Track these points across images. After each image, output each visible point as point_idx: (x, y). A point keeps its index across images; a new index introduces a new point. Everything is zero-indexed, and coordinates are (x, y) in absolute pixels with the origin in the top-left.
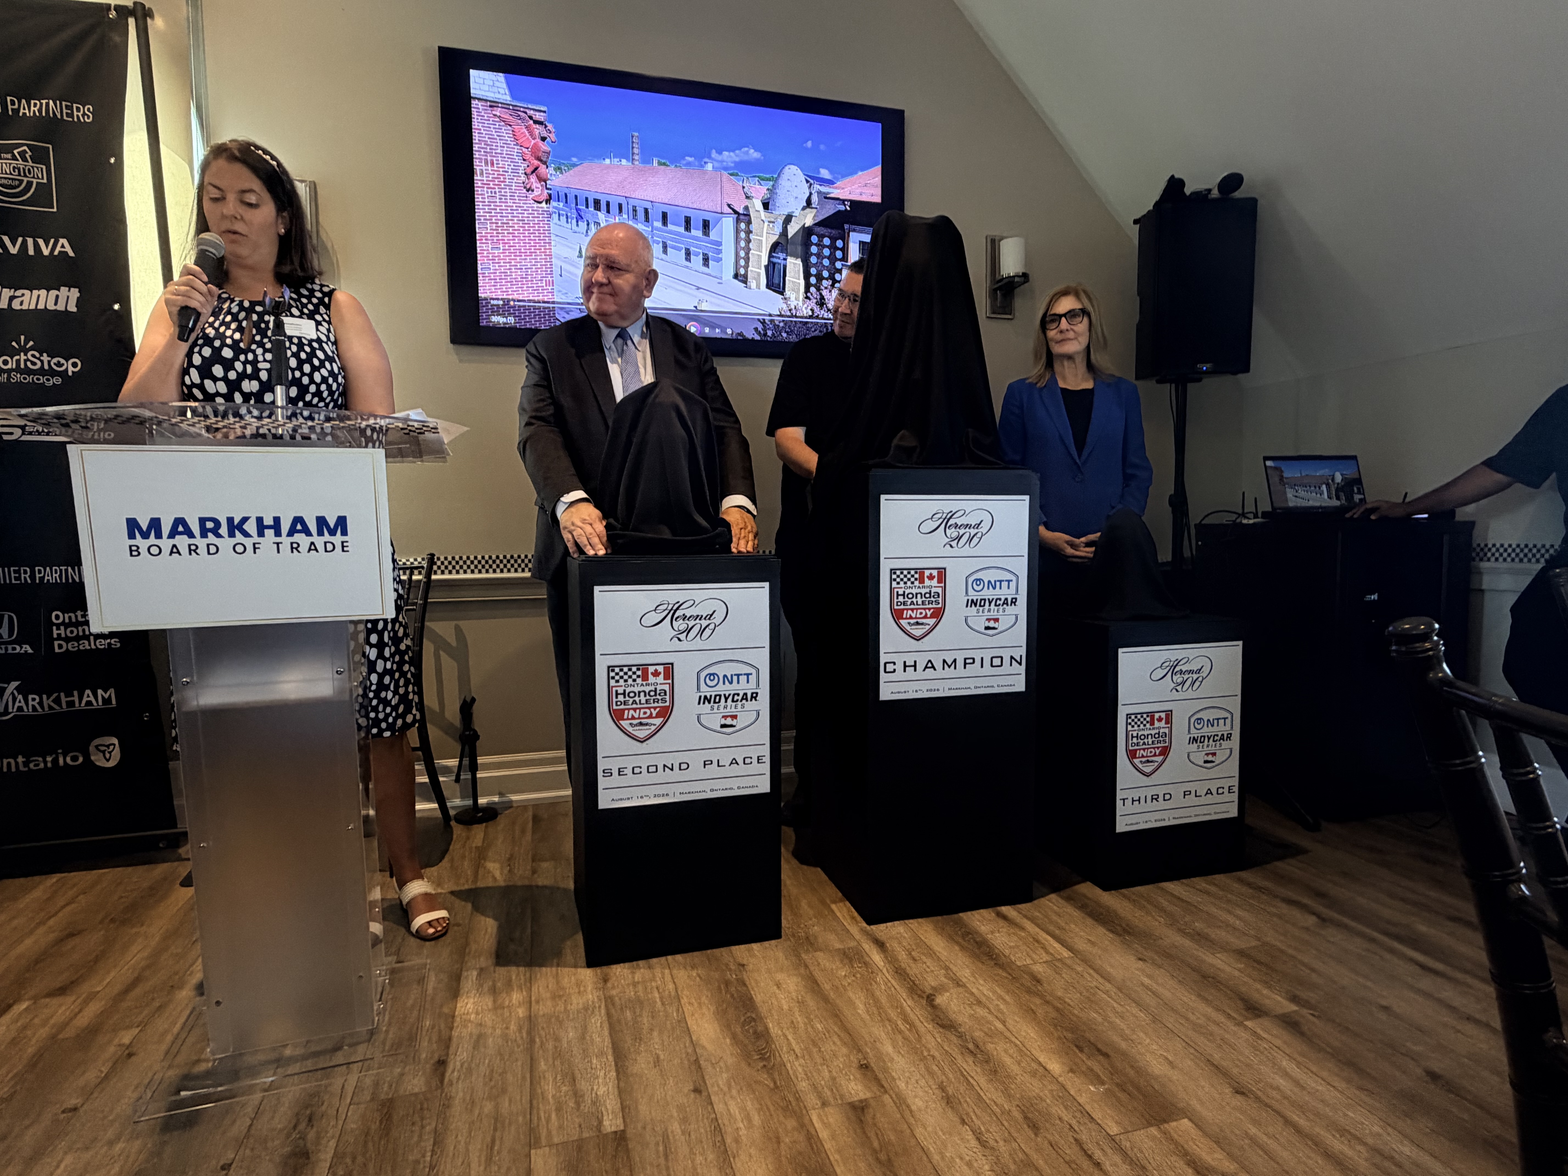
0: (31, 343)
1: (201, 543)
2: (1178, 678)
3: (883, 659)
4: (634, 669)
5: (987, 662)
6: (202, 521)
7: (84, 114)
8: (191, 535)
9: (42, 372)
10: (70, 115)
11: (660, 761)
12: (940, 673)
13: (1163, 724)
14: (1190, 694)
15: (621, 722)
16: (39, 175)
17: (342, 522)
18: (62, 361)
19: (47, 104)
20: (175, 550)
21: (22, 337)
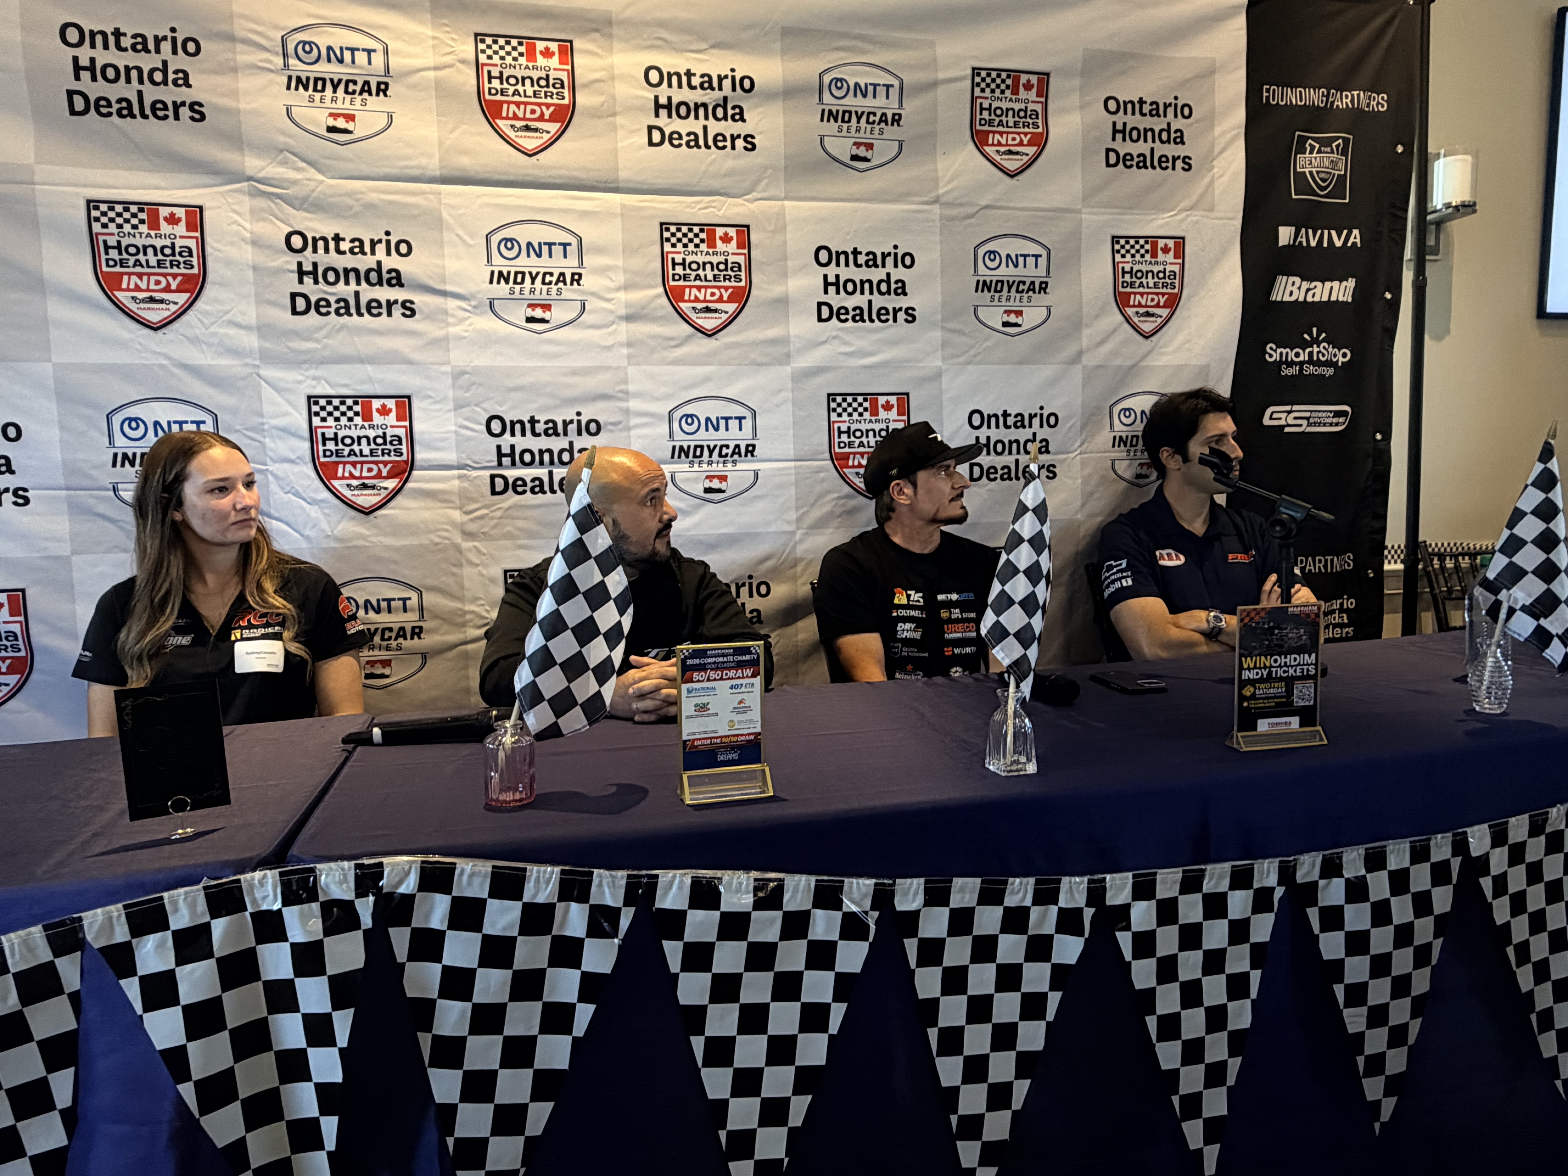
9: (1327, 363)
10: (1369, 105)
16: (1340, 166)
18: (1337, 351)
19: (1359, 95)
21: (1315, 330)
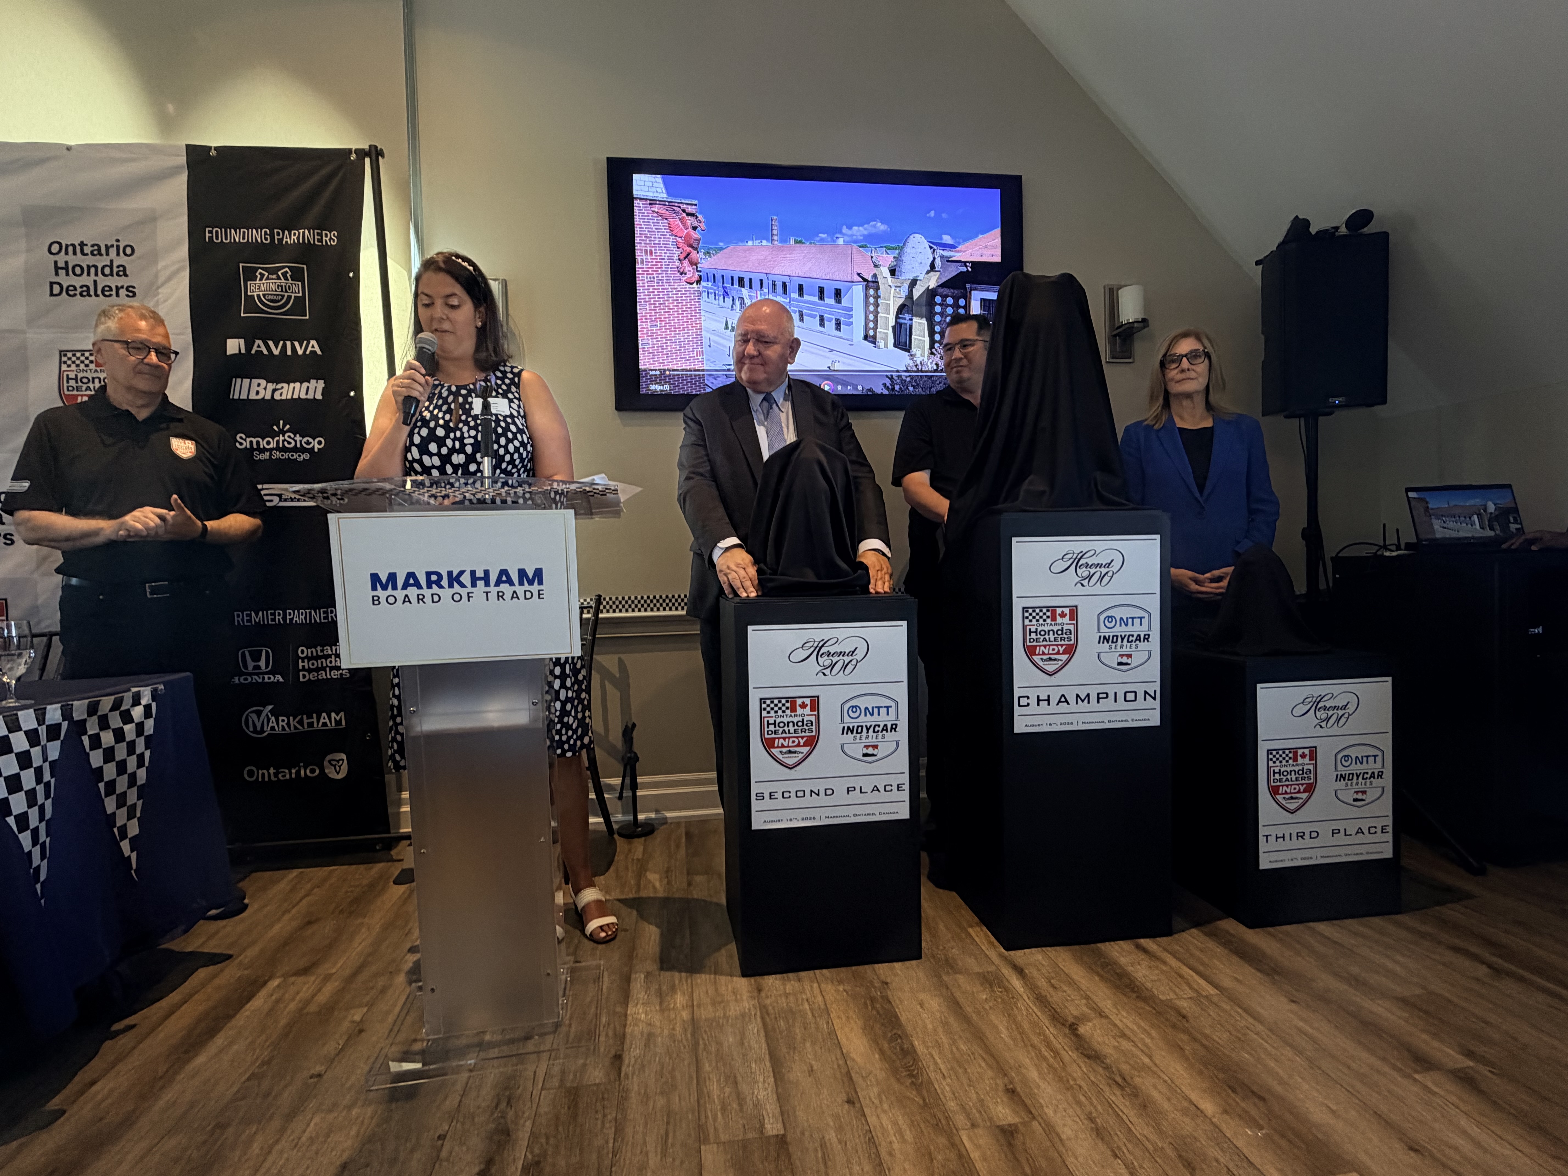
0: (288, 426)
1: (427, 593)
2: (1322, 714)
3: (1017, 693)
4: (783, 701)
5: (1121, 697)
6: (428, 574)
7: (331, 239)
8: (420, 587)
9: (295, 449)
10: (320, 240)
11: (807, 787)
12: (1073, 707)
13: (1307, 760)
14: (1336, 730)
15: (773, 750)
16: (297, 290)
17: (538, 573)
18: (311, 440)
19: (304, 233)
20: (407, 599)
21: (281, 422)
